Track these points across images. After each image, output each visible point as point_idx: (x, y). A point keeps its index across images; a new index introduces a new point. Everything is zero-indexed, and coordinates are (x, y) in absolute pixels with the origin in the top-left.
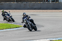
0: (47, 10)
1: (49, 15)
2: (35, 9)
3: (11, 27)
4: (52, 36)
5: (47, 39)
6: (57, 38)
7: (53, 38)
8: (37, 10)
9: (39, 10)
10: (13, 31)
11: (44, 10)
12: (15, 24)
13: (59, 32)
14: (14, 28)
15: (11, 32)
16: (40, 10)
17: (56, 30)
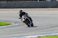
0: (35, 9)
1: (37, 13)
3: (1, 24)
4: (40, 33)
5: (35, 35)
6: (45, 34)
7: (41, 34)
10: (4, 28)
11: (32, 9)
12: (5, 22)
14: (5, 25)
15: (1, 29)
16: (28, 9)
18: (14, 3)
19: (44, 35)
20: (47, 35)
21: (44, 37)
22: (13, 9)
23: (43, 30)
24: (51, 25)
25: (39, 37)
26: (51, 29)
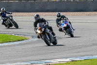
2: (47, 11)
4: (74, 54)
5: (66, 58)
6: (82, 56)
8: (51, 13)
9: (53, 13)
13: (86, 46)
17: (81, 44)
18: (31, 4)
19: (82, 58)
20: (86, 58)
21: (81, 61)
22: (30, 13)
23: (80, 50)
24: (94, 40)
25: (73, 61)
26: (93, 47)
